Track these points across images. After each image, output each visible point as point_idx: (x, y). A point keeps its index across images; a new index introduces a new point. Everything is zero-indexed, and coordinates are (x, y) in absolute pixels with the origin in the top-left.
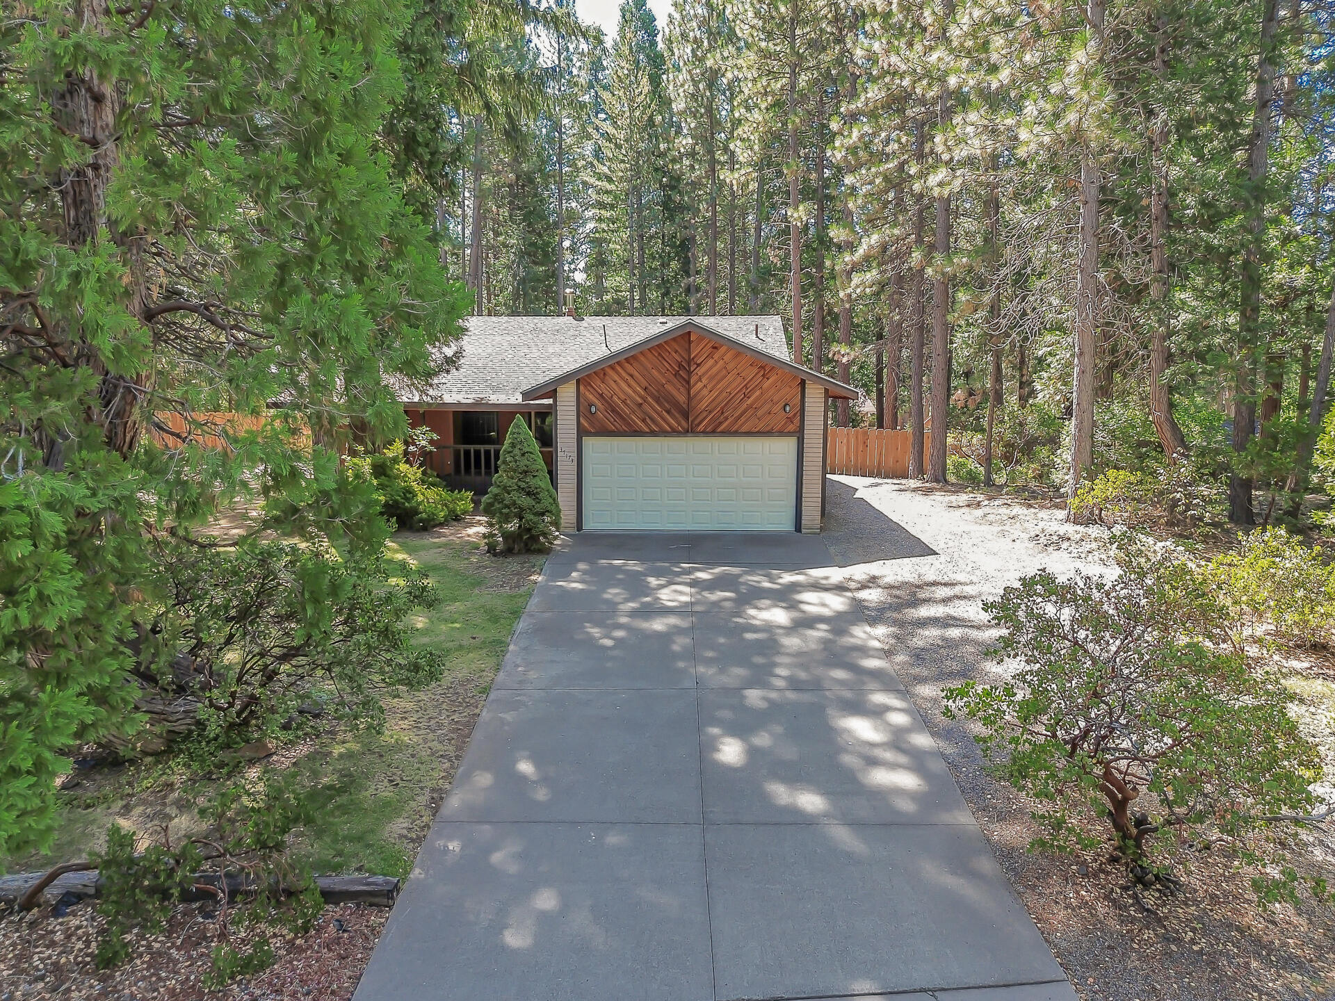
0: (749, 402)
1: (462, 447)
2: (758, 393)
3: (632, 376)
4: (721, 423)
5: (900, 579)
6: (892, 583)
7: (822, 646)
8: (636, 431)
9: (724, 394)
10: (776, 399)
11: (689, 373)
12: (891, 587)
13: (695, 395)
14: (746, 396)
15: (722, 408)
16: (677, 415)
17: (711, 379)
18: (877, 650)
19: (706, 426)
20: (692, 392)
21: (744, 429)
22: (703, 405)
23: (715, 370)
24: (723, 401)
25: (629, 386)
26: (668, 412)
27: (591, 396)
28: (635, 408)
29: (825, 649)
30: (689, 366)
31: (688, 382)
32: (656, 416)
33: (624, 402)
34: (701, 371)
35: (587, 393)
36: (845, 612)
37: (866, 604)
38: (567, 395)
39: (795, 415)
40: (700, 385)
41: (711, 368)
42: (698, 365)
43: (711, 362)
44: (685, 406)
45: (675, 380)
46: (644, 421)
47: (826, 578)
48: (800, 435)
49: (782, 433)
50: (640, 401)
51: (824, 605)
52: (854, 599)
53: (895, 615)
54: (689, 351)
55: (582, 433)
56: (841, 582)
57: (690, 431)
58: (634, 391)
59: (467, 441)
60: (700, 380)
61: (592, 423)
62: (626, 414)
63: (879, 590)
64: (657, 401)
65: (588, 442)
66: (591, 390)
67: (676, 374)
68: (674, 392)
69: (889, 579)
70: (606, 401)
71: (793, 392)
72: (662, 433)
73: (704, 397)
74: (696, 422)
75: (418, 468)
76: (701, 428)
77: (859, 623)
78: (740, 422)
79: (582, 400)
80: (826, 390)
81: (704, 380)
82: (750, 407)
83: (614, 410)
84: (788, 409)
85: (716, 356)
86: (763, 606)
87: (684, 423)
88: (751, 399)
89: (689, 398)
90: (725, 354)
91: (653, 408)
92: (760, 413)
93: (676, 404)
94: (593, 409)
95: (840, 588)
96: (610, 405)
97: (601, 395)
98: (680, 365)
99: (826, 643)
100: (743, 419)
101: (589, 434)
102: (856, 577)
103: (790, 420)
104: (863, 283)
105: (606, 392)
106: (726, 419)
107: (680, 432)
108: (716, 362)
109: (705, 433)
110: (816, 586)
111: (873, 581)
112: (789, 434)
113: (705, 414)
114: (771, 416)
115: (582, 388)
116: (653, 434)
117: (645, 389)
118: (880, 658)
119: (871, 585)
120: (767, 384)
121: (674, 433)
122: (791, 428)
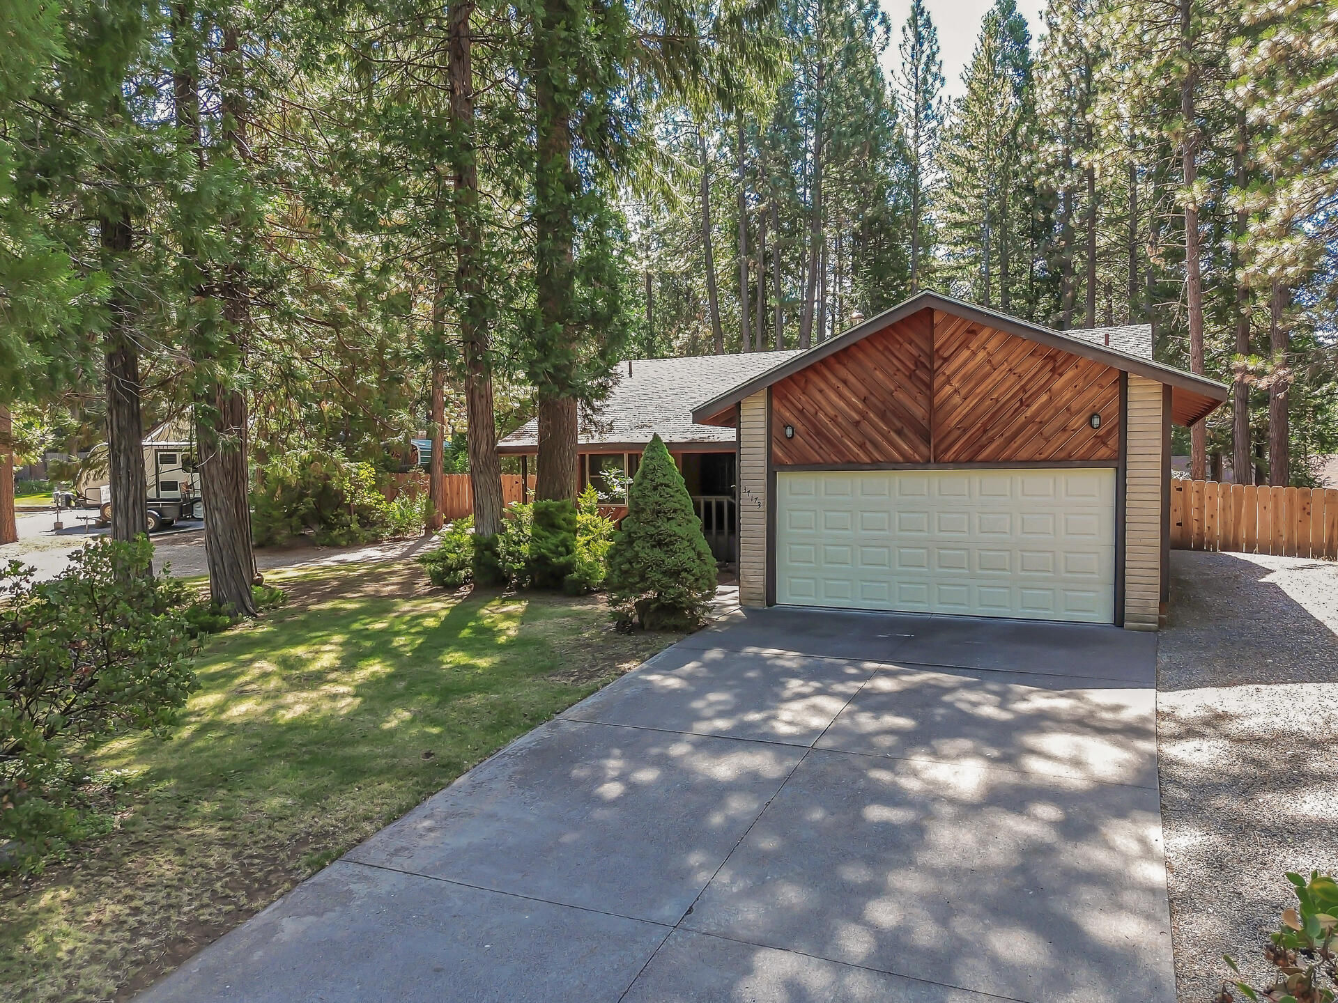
0: (1029, 413)
1: (702, 499)
2: (1044, 398)
3: (845, 382)
4: (983, 447)
5: (1279, 724)
6: (1259, 732)
7: (1017, 861)
8: (849, 462)
9: (988, 402)
10: (1075, 406)
11: (932, 373)
12: (1253, 739)
13: (943, 404)
14: (1024, 404)
15: (984, 425)
16: (911, 436)
17: (966, 379)
18: (1152, 891)
19: (958, 453)
20: (936, 400)
21: (1024, 454)
22: (954, 420)
23: (971, 365)
24: (985, 412)
25: (841, 396)
26: (899, 433)
27: (788, 414)
28: (850, 428)
29: (1022, 869)
30: (932, 363)
31: (929, 386)
32: (879, 439)
33: (833, 420)
34: (950, 369)
35: (783, 410)
36: (1121, 785)
37: (1179, 771)
38: (755, 413)
39: (1109, 432)
40: (948, 389)
41: (965, 363)
42: (946, 360)
43: (966, 354)
44: (925, 423)
45: (908, 385)
46: (862, 446)
47: (1117, 708)
48: (1119, 462)
49: (1086, 462)
50: (856, 417)
51: (1077, 763)
52: (1157, 758)
53: (1238, 806)
54: (931, 340)
55: (774, 467)
56: (1144, 719)
57: (935, 460)
58: (849, 404)
59: (705, 492)
60: (948, 381)
61: (788, 452)
62: (837, 437)
63: (1222, 743)
64: (883, 417)
65: (784, 479)
66: (788, 405)
67: (911, 376)
68: (908, 403)
69: (1252, 724)
70: (810, 421)
71: (1105, 394)
72: (892, 465)
73: (955, 408)
74: (943, 447)
75: (611, 520)
76: (950, 455)
77: (1138, 815)
78: (1014, 445)
79: (775, 419)
80: (1167, 390)
81: (955, 383)
82: (1030, 421)
83: (819, 433)
84: (1096, 421)
85: (973, 346)
86: (953, 752)
87: (923, 449)
88: (1034, 407)
89: (932, 410)
90: (987, 340)
91: (876, 426)
92: (1047, 430)
93: (911, 420)
94: (789, 432)
95: (1135, 731)
96: (814, 426)
97: (801, 412)
98: (917, 363)
99: (1034, 851)
100: (1019, 440)
101: (784, 467)
102: (1183, 714)
103: (1102, 440)
104: (1278, 255)
105: (808, 407)
106: (992, 440)
107: (917, 462)
108: (974, 354)
109: (957, 464)
110: (1085, 724)
111: (1215, 722)
112: (1102, 463)
113: (957, 433)
114: (1067, 434)
115: (775, 403)
116: (875, 465)
117: (865, 400)
118: (1149, 917)
119: (1208, 731)
120: (1058, 384)
121: (909, 464)
122: (1103, 452)
